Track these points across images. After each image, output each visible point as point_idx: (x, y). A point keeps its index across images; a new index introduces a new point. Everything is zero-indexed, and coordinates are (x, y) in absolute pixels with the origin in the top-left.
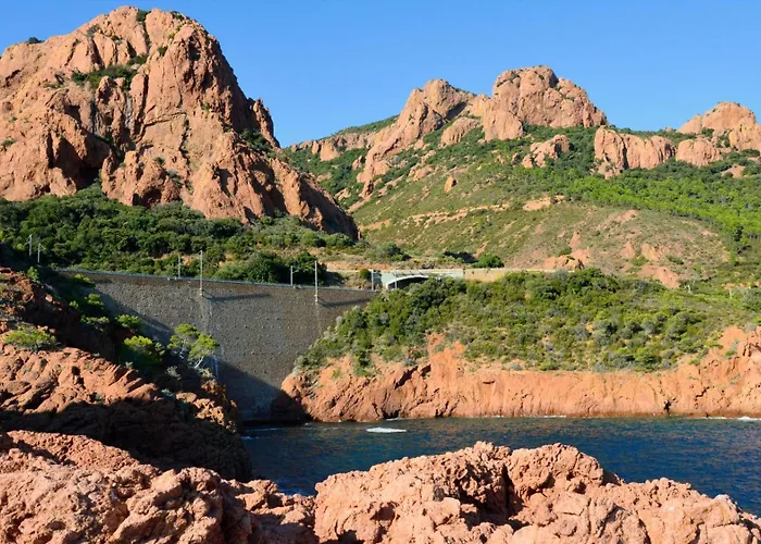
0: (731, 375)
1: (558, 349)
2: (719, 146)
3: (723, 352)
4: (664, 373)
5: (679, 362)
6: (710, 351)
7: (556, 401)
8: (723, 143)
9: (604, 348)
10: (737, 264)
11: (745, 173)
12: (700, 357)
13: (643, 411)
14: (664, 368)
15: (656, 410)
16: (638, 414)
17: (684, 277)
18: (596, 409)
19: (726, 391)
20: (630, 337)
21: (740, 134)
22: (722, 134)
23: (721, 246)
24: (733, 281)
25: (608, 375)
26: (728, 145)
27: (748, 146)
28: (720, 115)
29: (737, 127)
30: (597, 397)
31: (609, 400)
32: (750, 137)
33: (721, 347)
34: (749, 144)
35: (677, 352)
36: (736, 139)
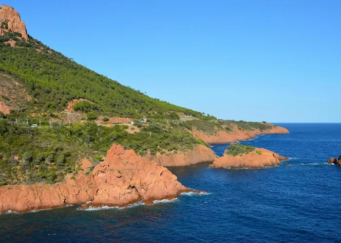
0: (89, 183)
1: (4, 172)
2: (3, 28)
3: (84, 172)
4: (60, 183)
5: (65, 178)
6: (79, 172)
7: (11, 204)
8: (4, 26)
9: (27, 170)
10: (35, 102)
11: (16, 44)
12: (74, 175)
13: (55, 204)
14: (59, 181)
15: (61, 204)
16: (53, 207)
17: (12, 108)
18: (32, 206)
19: (88, 191)
20: (39, 164)
21: (13, 24)
22: (4, 21)
23: (26, 92)
24: (35, 112)
25: (33, 186)
26: (7, 28)
27: (16, 31)
28: (4, 11)
29: (12, 20)
30: (32, 200)
31: (38, 201)
32: (18, 26)
33: (83, 170)
34: (17, 30)
35: (64, 172)
36: (11, 26)
